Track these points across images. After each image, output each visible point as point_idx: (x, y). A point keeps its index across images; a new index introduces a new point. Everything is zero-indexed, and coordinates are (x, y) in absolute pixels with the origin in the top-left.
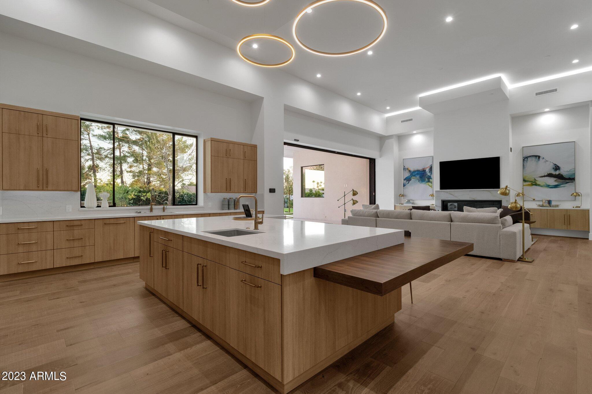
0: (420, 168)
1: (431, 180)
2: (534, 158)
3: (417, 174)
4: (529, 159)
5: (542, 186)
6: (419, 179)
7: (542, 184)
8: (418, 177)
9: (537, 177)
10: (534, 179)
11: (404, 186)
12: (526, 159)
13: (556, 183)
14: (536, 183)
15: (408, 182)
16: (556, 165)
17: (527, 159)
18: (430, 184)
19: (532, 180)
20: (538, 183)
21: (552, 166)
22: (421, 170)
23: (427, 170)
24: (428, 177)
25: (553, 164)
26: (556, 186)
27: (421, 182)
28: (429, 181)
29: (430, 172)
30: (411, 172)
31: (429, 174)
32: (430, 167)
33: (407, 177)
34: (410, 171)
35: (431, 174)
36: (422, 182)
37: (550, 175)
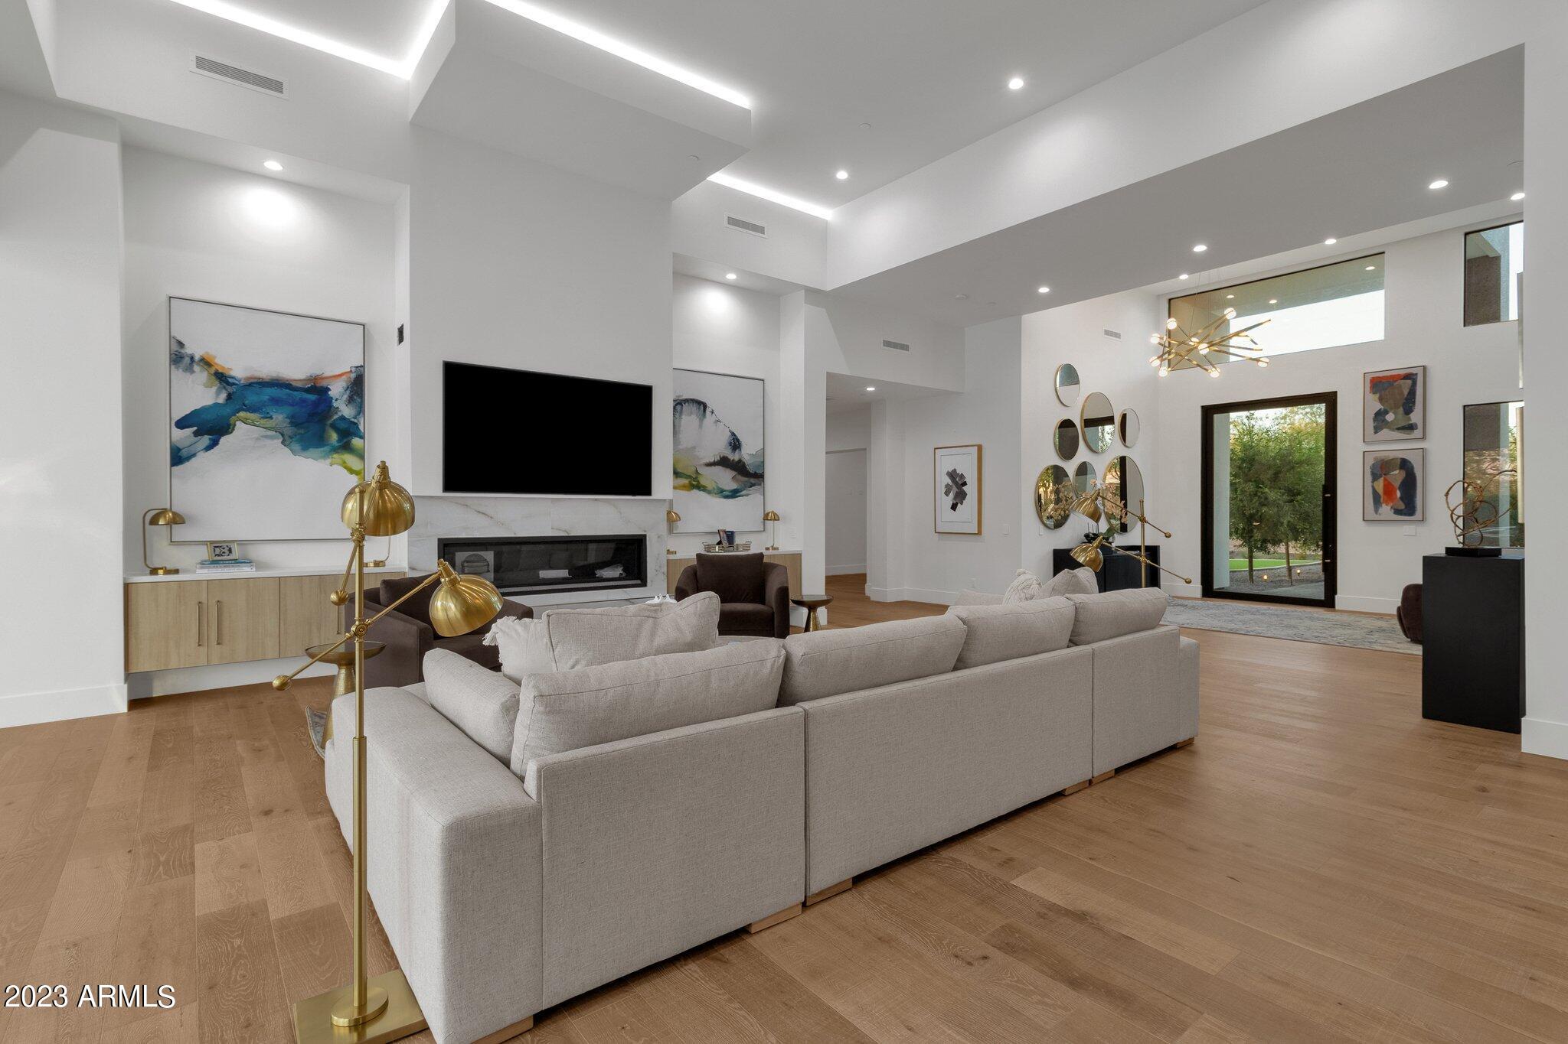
0: (296, 371)
1: (356, 442)
2: (694, 407)
3: (276, 401)
4: (686, 407)
5: (709, 492)
6: (289, 431)
7: (710, 485)
8: (279, 418)
9: (700, 465)
10: (694, 469)
11: (178, 457)
12: (679, 407)
13: (734, 486)
14: (699, 482)
15: (206, 440)
16: (735, 435)
17: (682, 408)
18: (351, 460)
19: (690, 471)
20: (703, 482)
21: (726, 437)
22: (299, 385)
23: (337, 390)
24: (343, 425)
25: (730, 431)
26: (734, 494)
27: (297, 447)
28: (346, 447)
29: (351, 400)
30: (228, 384)
31: (347, 411)
32: (353, 376)
33: (204, 409)
34: (222, 378)
35: (361, 410)
36: (305, 448)
37: (724, 462)
